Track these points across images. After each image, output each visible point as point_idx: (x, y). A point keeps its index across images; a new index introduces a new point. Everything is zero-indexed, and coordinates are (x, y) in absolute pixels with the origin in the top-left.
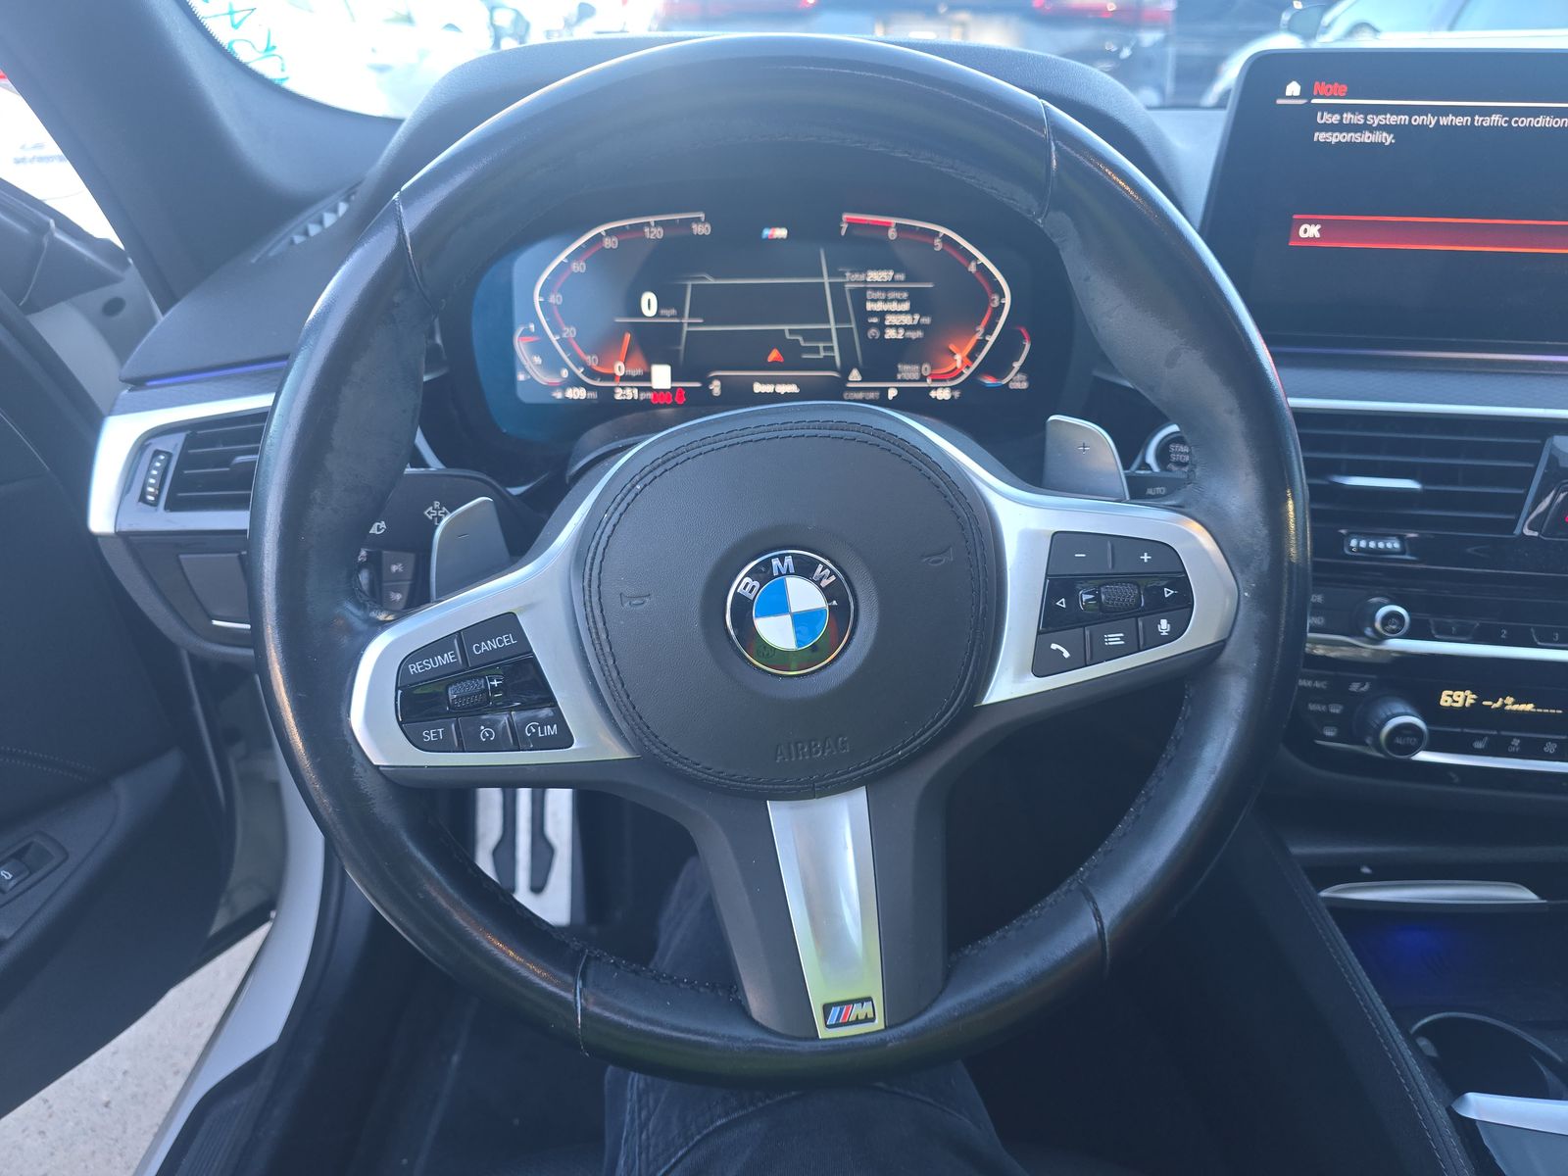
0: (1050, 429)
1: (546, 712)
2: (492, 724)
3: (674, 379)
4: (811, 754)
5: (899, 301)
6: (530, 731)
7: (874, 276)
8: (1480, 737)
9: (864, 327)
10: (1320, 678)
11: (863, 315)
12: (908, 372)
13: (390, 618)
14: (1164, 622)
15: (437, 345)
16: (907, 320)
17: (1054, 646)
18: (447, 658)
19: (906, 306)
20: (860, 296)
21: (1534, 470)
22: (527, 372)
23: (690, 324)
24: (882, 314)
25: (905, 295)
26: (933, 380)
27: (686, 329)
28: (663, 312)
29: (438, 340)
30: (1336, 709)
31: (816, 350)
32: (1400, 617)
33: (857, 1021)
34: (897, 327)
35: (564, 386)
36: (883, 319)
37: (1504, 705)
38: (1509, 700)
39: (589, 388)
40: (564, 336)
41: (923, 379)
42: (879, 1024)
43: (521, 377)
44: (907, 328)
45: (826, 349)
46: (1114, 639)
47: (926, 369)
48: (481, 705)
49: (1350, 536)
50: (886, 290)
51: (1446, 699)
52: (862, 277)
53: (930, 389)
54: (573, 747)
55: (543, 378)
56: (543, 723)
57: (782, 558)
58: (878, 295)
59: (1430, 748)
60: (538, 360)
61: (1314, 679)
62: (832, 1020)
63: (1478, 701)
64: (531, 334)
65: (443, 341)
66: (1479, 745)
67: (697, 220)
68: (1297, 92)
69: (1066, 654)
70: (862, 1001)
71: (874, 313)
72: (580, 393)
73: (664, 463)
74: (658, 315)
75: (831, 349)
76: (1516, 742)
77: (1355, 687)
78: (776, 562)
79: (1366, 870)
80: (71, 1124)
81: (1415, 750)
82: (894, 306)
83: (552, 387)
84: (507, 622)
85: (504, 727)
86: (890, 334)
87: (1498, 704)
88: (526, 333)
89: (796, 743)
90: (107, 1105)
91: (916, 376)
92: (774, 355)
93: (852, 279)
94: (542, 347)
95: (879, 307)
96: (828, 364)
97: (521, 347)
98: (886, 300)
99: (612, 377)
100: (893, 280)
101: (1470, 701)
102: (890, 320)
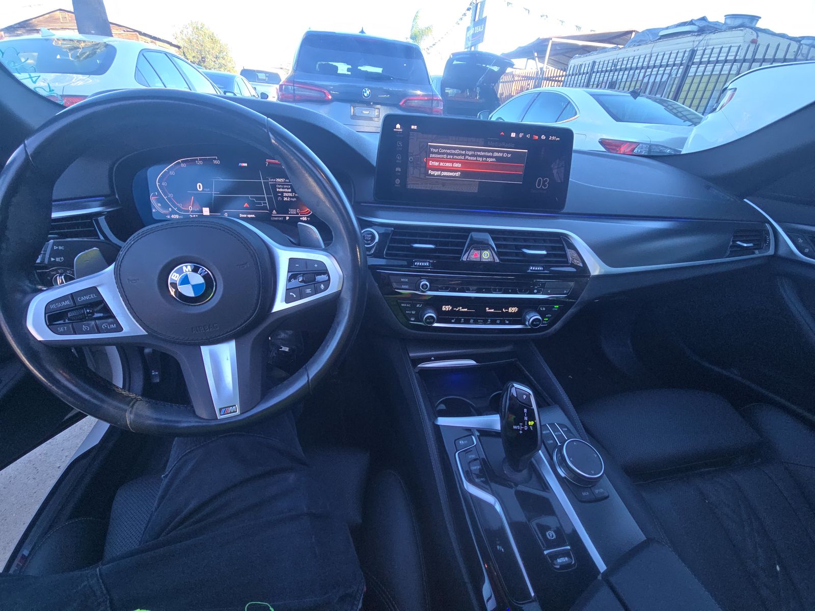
0: (298, 226)
1: (110, 320)
2: (88, 325)
3: (210, 212)
4: (205, 330)
5: (288, 189)
6: (104, 326)
7: (278, 180)
8: (453, 319)
9: (276, 196)
10: (409, 303)
11: (276, 193)
12: (292, 211)
13: (45, 289)
14: (322, 285)
15: (117, 198)
16: (290, 195)
17: (291, 294)
18: (67, 302)
19: (290, 190)
20: (274, 186)
21: (466, 242)
22: (156, 209)
23: (215, 194)
24: (282, 193)
25: (289, 187)
26: (301, 214)
27: (213, 195)
28: (205, 189)
29: (117, 197)
30: (413, 312)
31: (261, 204)
32: (427, 285)
33: (231, 413)
34: (287, 197)
35: (171, 214)
36: (283, 194)
37: (459, 309)
38: (461, 308)
39: (180, 215)
40: (169, 196)
41: (297, 214)
42: (238, 412)
43: (154, 210)
44: (290, 197)
45: (264, 203)
46: (308, 291)
47: (298, 211)
48: (83, 318)
49: (415, 261)
50: (283, 185)
51: (444, 309)
52: (275, 180)
53: (300, 217)
54: (123, 331)
55: (163, 211)
56: (110, 324)
57: (186, 266)
58: (280, 186)
59: (437, 322)
60: (160, 205)
61: (407, 303)
62: (222, 413)
63: (452, 308)
64: (157, 196)
65: (119, 197)
66: (453, 321)
67: (215, 159)
68: (399, 128)
69: (295, 296)
70: (232, 406)
71: (279, 192)
72: (177, 216)
73: (142, 235)
74: (203, 190)
75: (266, 203)
76: (463, 320)
77: (418, 306)
78: (184, 268)
79: (433, 358)
80: (45, 475)
81: (433, 323)
82: (286, 190)
83: (167, 214)
84: (94, 290)
85: (93, 325)
86: (285, 199)
87: (458, 309)
88: (154, 195)
89: (199, 327)
90: (59, 467)
91: (295, 213)
92: (246, 205)
93: (271, 181)
94: (160, 200)
95: (281, 190)
96: (265, 208)
97: (153, 200)
98: (283, 188)
99: (188, 211)
100: (285, 182)
101: (450, 309)
102: (285, 194)
